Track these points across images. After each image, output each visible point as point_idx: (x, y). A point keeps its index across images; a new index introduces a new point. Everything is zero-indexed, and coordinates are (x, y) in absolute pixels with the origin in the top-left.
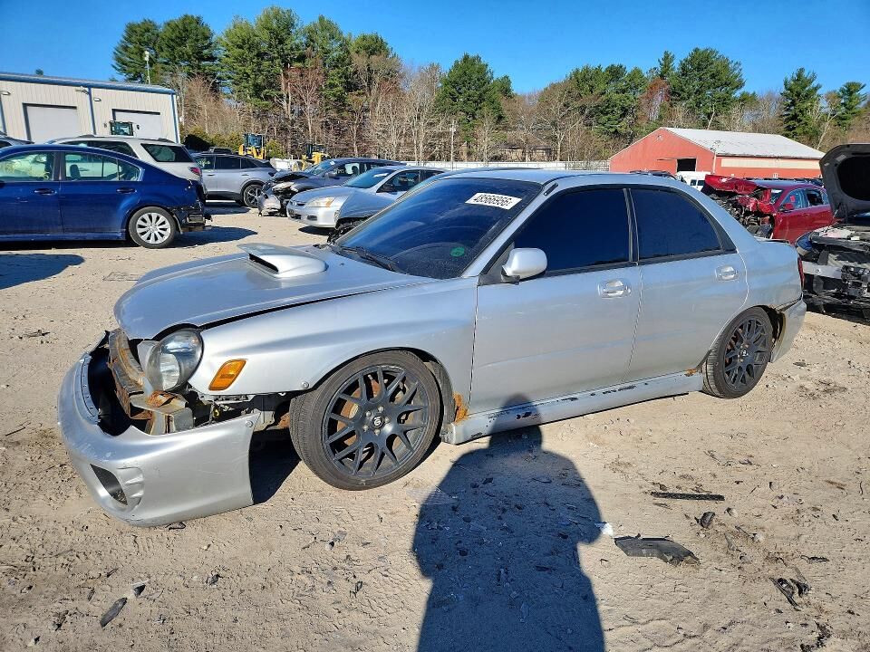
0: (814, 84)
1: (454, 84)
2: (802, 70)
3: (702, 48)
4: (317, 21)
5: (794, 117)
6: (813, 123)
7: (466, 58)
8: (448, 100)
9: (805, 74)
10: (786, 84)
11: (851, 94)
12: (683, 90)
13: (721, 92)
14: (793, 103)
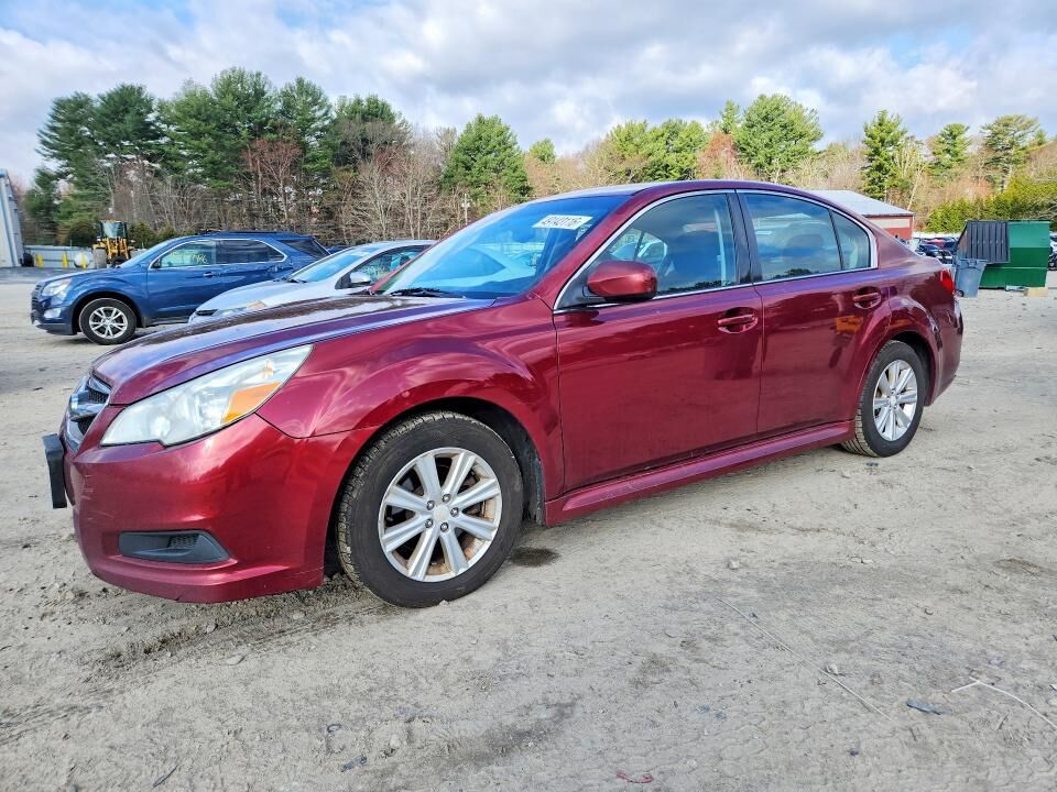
0: (900, 128)
1: (467, 151)
2: (884, 112)
3: (769, 95)
4: (294, 84)
5: (879, 168)
6: (903, 175)
7: (481, 120)
8: (461, 170)
9: (888, 118)
10: (866, 129)
11: (954, 137)
12: (748, 144)
13: (795, 146)
14: (877, 152)
